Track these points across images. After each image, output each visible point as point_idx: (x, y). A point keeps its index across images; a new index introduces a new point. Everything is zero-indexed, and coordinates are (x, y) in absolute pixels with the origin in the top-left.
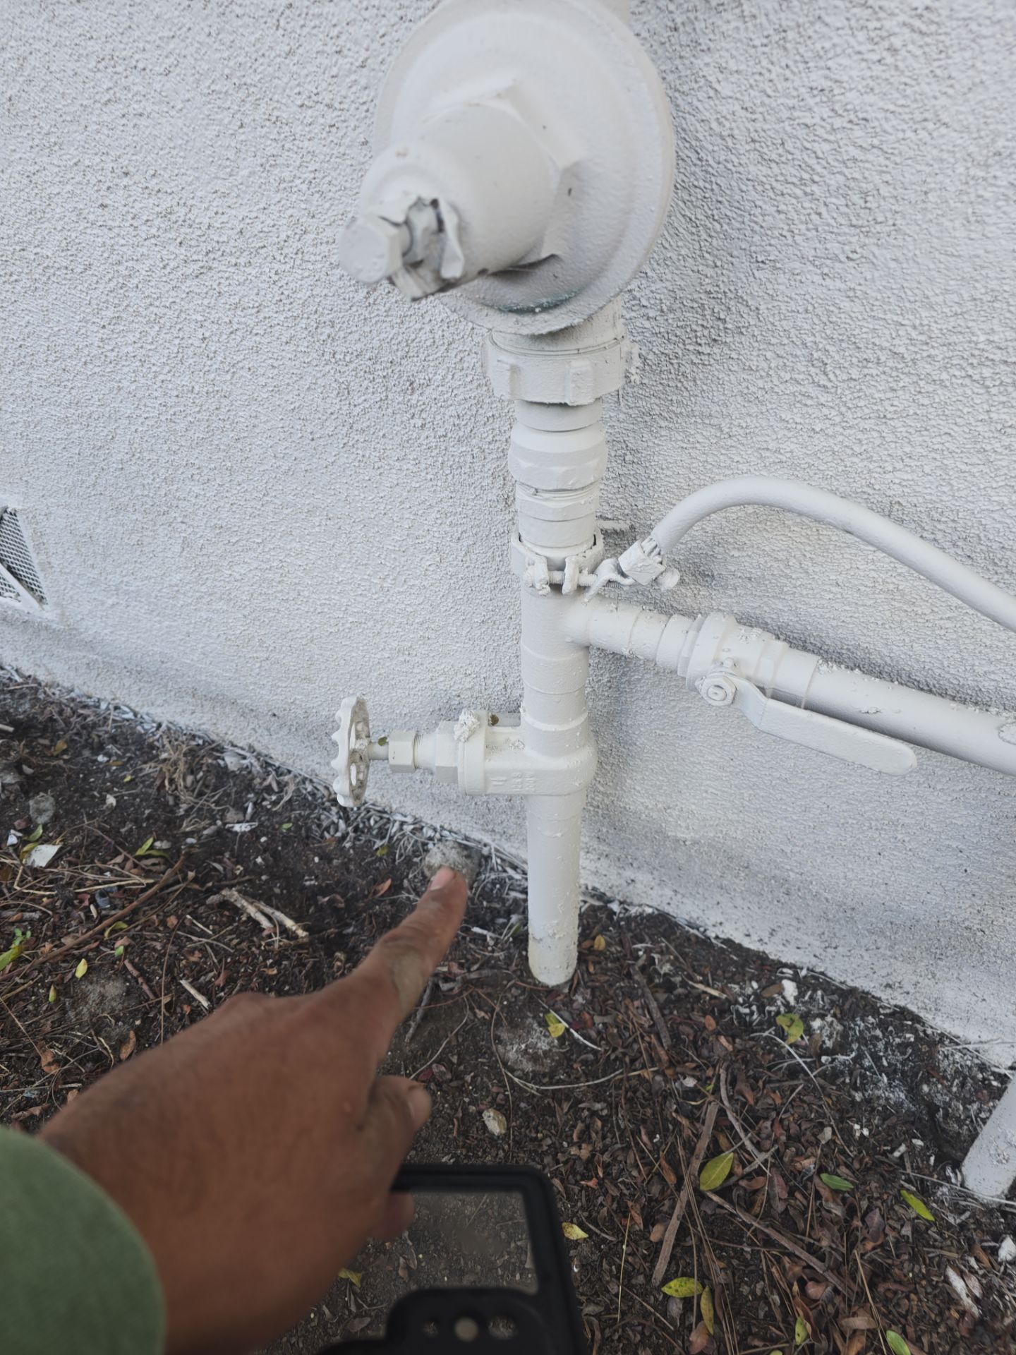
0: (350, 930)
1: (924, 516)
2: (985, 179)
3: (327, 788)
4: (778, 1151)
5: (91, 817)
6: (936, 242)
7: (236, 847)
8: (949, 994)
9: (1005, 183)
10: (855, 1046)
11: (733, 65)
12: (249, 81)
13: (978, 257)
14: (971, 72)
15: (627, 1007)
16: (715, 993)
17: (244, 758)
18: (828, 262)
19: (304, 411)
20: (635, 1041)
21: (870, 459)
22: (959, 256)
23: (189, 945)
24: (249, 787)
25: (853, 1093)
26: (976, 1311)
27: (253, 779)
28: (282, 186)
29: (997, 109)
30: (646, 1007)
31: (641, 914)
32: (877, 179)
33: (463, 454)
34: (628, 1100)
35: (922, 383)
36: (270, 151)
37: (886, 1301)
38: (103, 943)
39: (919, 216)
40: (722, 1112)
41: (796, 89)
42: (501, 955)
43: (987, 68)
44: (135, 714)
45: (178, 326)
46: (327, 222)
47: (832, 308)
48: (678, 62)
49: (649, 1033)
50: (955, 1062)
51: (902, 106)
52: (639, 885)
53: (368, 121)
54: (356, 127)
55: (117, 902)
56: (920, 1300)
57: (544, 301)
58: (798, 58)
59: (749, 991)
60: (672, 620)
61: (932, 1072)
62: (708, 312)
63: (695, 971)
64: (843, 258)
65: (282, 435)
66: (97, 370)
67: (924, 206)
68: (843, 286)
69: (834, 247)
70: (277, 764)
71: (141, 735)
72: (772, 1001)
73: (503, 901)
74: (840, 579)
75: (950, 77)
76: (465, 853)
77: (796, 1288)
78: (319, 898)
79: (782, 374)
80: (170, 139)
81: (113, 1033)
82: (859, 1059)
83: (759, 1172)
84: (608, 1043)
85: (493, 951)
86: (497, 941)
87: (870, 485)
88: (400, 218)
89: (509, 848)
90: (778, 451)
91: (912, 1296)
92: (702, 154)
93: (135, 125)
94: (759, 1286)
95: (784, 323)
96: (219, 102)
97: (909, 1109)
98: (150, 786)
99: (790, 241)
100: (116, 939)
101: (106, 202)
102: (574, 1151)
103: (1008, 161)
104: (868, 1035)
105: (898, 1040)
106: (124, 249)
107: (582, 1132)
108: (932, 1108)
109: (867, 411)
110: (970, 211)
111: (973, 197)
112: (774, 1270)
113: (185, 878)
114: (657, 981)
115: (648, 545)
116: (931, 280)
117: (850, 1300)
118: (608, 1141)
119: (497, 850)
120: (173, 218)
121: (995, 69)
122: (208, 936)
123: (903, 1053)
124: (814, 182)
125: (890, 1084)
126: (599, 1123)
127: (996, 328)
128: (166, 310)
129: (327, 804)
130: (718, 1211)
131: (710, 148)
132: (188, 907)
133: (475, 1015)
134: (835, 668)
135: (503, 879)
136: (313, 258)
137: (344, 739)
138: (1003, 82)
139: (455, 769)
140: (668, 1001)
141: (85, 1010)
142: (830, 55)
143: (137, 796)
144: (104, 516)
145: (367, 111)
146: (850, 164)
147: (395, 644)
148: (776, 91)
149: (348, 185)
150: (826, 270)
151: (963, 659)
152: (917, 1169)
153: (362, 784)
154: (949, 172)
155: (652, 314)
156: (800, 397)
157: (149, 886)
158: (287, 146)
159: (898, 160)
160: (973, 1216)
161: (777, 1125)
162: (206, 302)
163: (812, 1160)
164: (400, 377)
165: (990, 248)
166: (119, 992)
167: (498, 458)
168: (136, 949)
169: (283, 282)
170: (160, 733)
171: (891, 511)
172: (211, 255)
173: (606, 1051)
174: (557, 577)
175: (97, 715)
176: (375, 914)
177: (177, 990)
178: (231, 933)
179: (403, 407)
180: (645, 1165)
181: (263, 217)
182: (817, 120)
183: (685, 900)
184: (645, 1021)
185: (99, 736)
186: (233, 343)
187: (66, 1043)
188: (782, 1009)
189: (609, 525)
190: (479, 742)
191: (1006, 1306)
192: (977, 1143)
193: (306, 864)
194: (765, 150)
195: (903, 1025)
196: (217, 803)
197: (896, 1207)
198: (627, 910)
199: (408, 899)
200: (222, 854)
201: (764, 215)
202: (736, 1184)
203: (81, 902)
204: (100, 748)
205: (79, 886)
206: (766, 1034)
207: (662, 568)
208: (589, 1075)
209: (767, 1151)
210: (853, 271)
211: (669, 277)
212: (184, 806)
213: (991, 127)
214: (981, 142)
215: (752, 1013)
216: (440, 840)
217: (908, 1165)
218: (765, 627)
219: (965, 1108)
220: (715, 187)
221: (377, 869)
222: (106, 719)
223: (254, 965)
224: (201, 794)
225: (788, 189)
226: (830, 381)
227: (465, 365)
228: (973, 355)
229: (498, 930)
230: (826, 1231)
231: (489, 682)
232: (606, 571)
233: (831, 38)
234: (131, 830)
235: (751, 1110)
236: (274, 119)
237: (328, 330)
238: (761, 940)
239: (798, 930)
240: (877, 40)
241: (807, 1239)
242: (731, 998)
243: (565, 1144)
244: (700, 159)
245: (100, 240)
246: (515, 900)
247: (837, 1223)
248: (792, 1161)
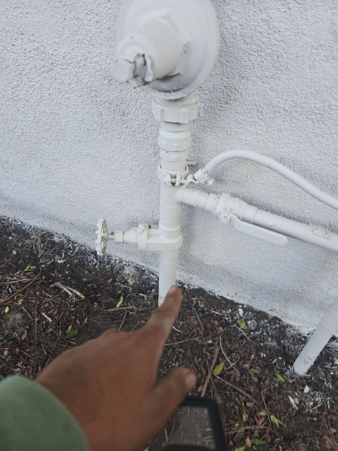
0: (99, 295)
1: (291, 163)
2: (316, 53)
3: (89, 248)
4: (237, 362)
5: (8, 258)
6: (300, 74)
7: (59, 268)
8: (290, 312)
9: (323, 55)
10: (261, 329)
11: (237, 10)
12: (68, 4)
13: (313, 79)
14: (314, 18)
15: (190, 318)
16: (218, 313)
17: (61, 238)
18: (265, 78)
19: (85, 121)
20: (193, 329)
21: (275, 144)
22: (307, 79)
23: (44, 301)
24: (63, 248)
25: (261, 343)
26: (297, 408)
27: (64, 245)
28: (79, 42)
29: (322, 31)
30: (196, 318)
31: (194, 289)
32: (282, 51)
33: (140, 137)
34: (191, 348)
35: (293, 120)
36: (75, 29)
37: (270, 407)
38: (14, 301)
39: (295, 65)
40: (220, 351)
41: (257, 19)
42: (149, 302)
43: (319, 17)
44: (22, 223)
45: (40, 89)
46: (95, 55)
47: (265, 94)
48: (218, 7)
49: (197, 327)
50: (291, 333)
51: (292, 28)
52: (194, 279)
53: (110, 21)
54: (106, 23)
55: (18, 287)
56: (281, 406)
57: (174, 88)
58: (258, 9)
59: (228, 312)
60: (210, 195)
61: (284, 336)
62: (225, 93)
63: (211, 306)
64: (270, 77)
65: (77, 129)
66: (10, 103)
67: (296, 61)
68: (269, 87)
69: (267, 73)
70: (72, 240)
71: (24, 230)
72: (236, 315)
73: (149, 285)
74: (264, 182)
75: (307, 19)
76: (137, 269)
77: (243, 404)
78: (88, 285)
79: (248, 115)
80: (38, 23)
81: (19, 331)
82: (262, 333)
83: (232, 369)
84: (184, 330)
85: (147, 301)
86: (148, 298)
87: (275, 152)
88: (132, 60)
89: (151, 268)
90: (246, 140)
91: (278, 405)
92: (225, 40)
93: (25, 17)
94: (232, 404)
95: (250, 98)
96: (56, 10)
97: (277, 348)
98: (28, 247)
99: (253, 71)
100: (19, 299)
101: (14, 44)
102: (173, 364)
103: (324, 48)
104: (265, 325)
105: (274, 327)
106: (21, 61)
107: (176, 359)
108: (284, 348)
109: (275, 128)
110: (311, 64)
111: (312, 59)
112: (236, 399)
113: (42, 279)
114: (199, 310)
115: (204, 171)
116: (297, 86)
117: (260, 407)
118: (184, 361)
119: (147, 268)
120: (39, 51)
121: (322, 17)
122: (51, 298)
123: (276, 331)
124: (261, 51)
125: (272, 341)
126: (181, 355)
127: (318, 103)
128: (36, 83)
129: (90, 254)
130: (219, 381)
131: (228, 37)
132: (43, 288)
133: (141, 322)
134: (262, 211)
135: (149, 278)
136: (90, 68)
137: (99, 233)
138: (324, 21)
139: (137, 243)
140: (203, 316)
141: (9, 323)
142: (269, 8)
143: (24, 251)
144: (12, 154)
145: (110, 17)
146: (274, 46)
147: (115, 201)
148: (251, 19)
149: (103, 43)
150: (264, 81)
151: (301, 208)
152: (280, 366)
153: (105, 248)
154: (305, 50)
155: (206, 93)
156: (254, 123)
157: (30, 281)
158: (81, 28)
159: (289, 45)
160: (296, 380)
161: (237, 354)
162: (51, 81)
163: (248, 364)
164: (119, 110)
165: (317, 76)
166: (20, 317)
167: (153, 139)
168: (26, 303)
169: (79, 76)
170: (31, 229)
171: (281, 160)
172: (53, 65)
173: (183, 333)
174: (174, 180)
175: (8, 223)
176: (107, 290)
177: (40, 316)
178: (58, 297)
179: (120, 121)
180: (196, 368)
181: (72, 52)
182: (264, 30)
183: (208, 284)
184: (196, 323)
185: (9, 230)
186: (60, 96)
187: (2, 335)
188: (239, 318)
189: (190, 163)
190: (145, 234)
191: (306, 407)
192: (298, 358)
193: (83, 273)
194: (246, 39)
195: (275, 322)
196: (52, 253)
197: (274, 378)
198: (189, 287)
199: (118, 285)
200: (54, 270)
201: (244, 61)
202: (225, 373)
203: (6, 287)
204: (10, 234)
205: (5, 282)
206: (234, 326)
207: (208, 178)
208: (178, 340)
209: (234, 362)
210: (273, 82)
211: (212, 80)
212: (40, 254)
213: (319, 36)
214: (316, 41)
215: (229, 319)
216: (128, 265)
217: (277, 365)
218: (239, 197)
219: (294, 347)
220: (229, 51)
221: (107, 275)
222: (11, 224)
223: (67, 307)
224: (46, 250)
225: (253, 53)
226: (264, 117)
227: (142, 107)
228: (310, 111)
229: (148, 294)
230: (252, 386)
231: (147, 214)
232: (190, 179)
233: (269, 3)
234: (22, 263)
235: (229, 349)
236: (76, 18)
237: (94, 93)
238: (232, 296)
239: (244, 293)
240: (284, 4)
241: (246, 389)
242: (223, 315)
243: (171, 362)
244: (224, 41)
245: (12, 57)
246: (153, 285)
247: (256, 383)
248: (242, 365)
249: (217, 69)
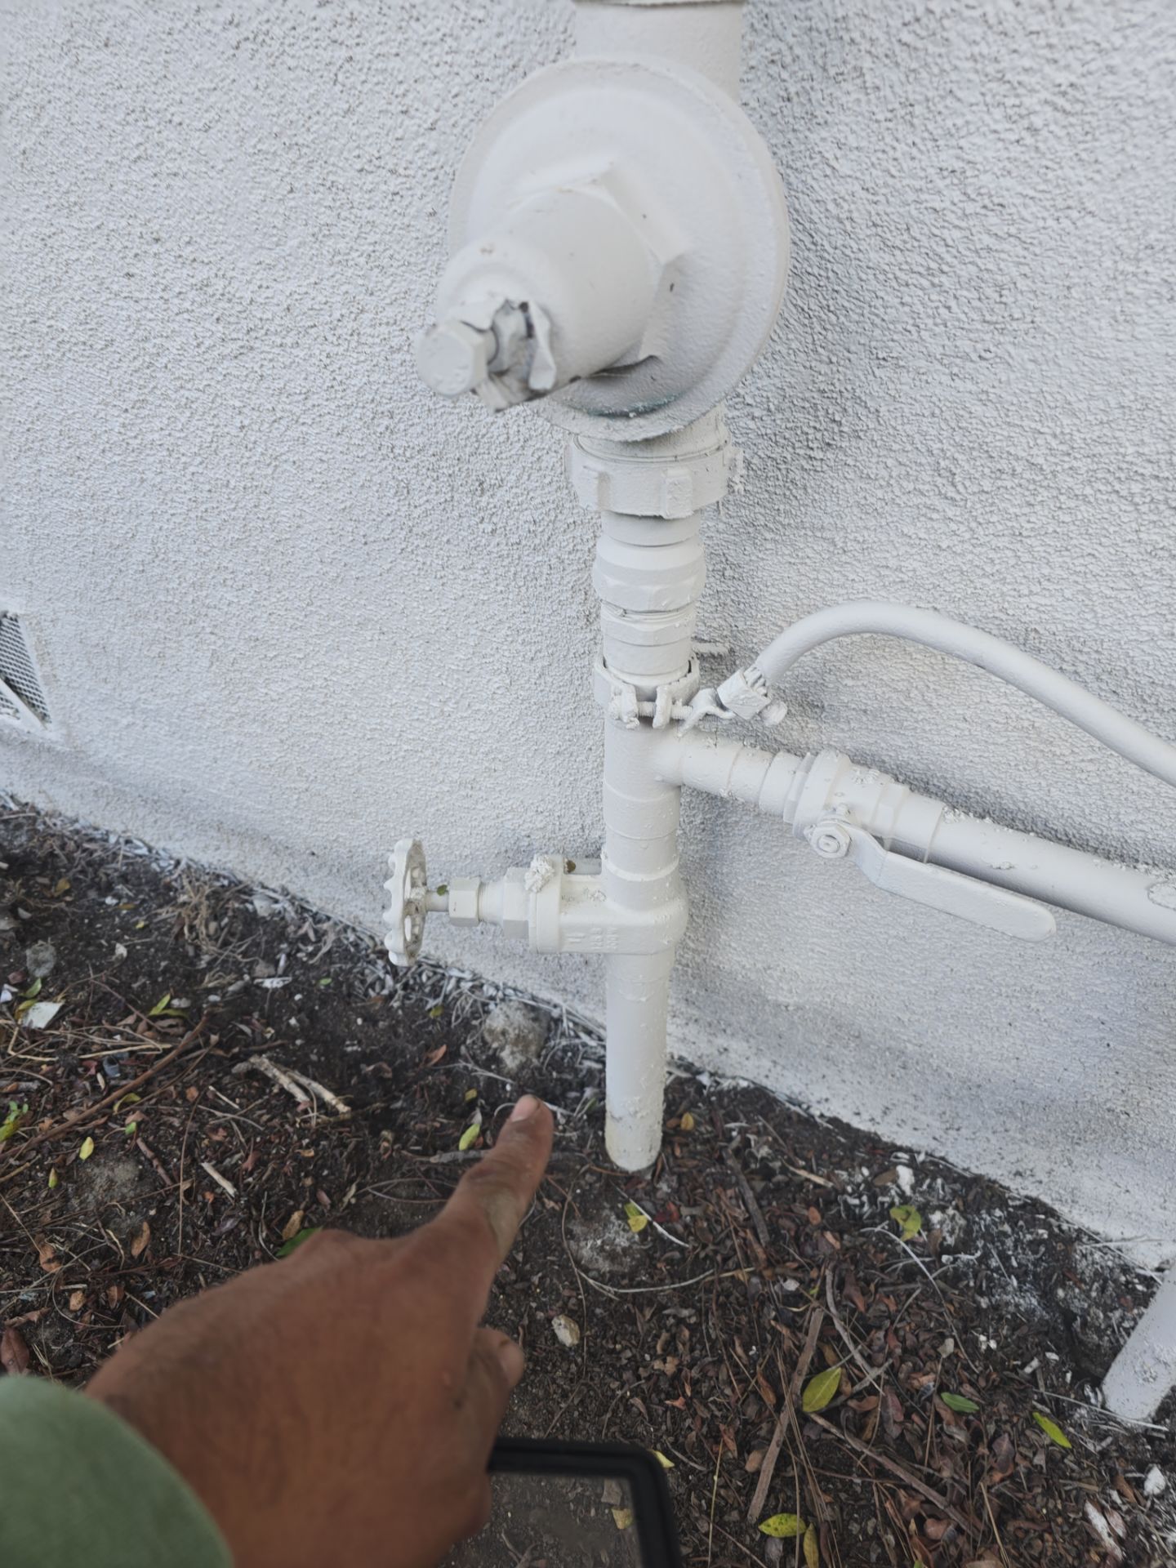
0: (399, 1104)
1: (1063, 646)
2: (1134, 275)
3: (372, 938)
4: (892, 1366)
5: (97, 970)
6: (1079, 343)
7: (266, 1006)
8: (1088, 1183)
9: (1158, 280)
10: (980, 1244)
11: (852, 141)
12: (301, 141)
13: (1126, 360)
14: (1120, 157)
15: (719, 1197)
16: (820, 1181)
17: (276, 901)
18: (958, 361)
19: (356, 512)
20: (728, 1236)
21: (1003, 581)
22: (1106, 359)
23: (212, 1122)
24: (282, 936)
25: (978, 1298)
26: (1119, 1553)
27: (286, 926)
28: (337, 258)
29: (1149, 199)
30: (740, 1197)
31: (735, 1088)
32: (1014, 272)
33: (538, 564)
34: (720, 1306)
35: (1062, 498)
36: (323, 219)
37: (1016, 1542)
38: (112, 1118)
39: (1061, 314)
40: (828, 1320)
41: (924, 170)
42: (574, 1135)
43: (1138, 153)
44: (150, 850)
45: (213, 413)
46: (388, 301)
47: (961, 412)
48: (790, 136)
49: (744, 1228)
50: (1094, 1263)
51: (1043, 191)
52: (732, 1055)
53: (437, 190)
54: (423, 196)
55: (128, 1070)
56: (1055, 1541)
57: (640, 405)
58: (926, 135)
59: (859, 1179)
60: (777, 758)
61: (1067, 1273)
62: (821, 413)
63: (796, 1154)
64: (974, 357)
65: (331, 538)
66: (116, 459)
67: (1066, 302)
68: (974, 388)
69: (965, 345)
70: (314, 909)
71: (156, 874)
72: (885, 1191)
73: (576, 1071)
74: (968, 714)
75: (1096, 161)
76: (532, 1015)
77: (913, 1526)
78: (363, 1066)
79: (905, 484)
80: (209, 203)
81: (124, 1225)
82: (986, 1255)
83: (871, 1391)
84: (697, 1239)
85: (564, 1131)
86: (569, 1119)
87: (1003, 610)
88: (486, 324)
89: (584, 1010)
90: (899, 569)
91: (1047, 1536)
92: (817, 238)
93: (168, 187)
94: (871, 1523)
95: (907, 427)
96: (265, 163)
97: (1041, 1318)
98: (166, 934)
99: (915, 336)
100: (127, 1114)
101: (132, 270)
102: (657, 1365)
103: (1161, 256)
104: (994, 1230)
105: (1029, 1237)
106: (152, 324)
107: (667, 1343)
108: (1069, 1317)
109: (1000, 527)
110: (1118, 309)
111: (1121, 294)
112: (887, 1505)
113: (207, 1042)
114: (753, 1166)
115: (751, 675)
116: (1073, 384)
117: (975, 1541)
118: (697, 1353)
119: (569, 1013)
120: (210, 291)
121: (1147, 153)
122: (234, 1111)
123: (1035, 1252)
124: (942, 272)
125: (1020, 1289)
126: (687, 1333)
127: (1146, 439)
128: (199, 394)
129: (372, 956)
130: (824, 1436)
131: (826, 231)
132: (211, 1076)
133: (543, 1204)
134: (963, 816)
135: (576, 1046)
136: (370, 340)
137: (398, 889)
138: (1156, 168)
139: (526, 923)
140: (766, 1190)
141: (91, 1197)
142: (963, 132)
143: (151, 945)
144: (120, 624)
145: (436, 178)
146: (983, 253)
147: (456, 776)
148: (901, 170)
149: (412, 260)
150: (955, 370)
151: (1106, 806)
152: (1052, 1387)
153: (417, 939)
154: (1096, 266)
155: (757, 413)
156: (924, 510)
157: (166, 1052)
158: (344, 214)
159: (1038, 250)
160: (1115, 1442)
161: (891, 1335)
162: (245, 386)
163: (932, 1376)
164: (468, 476)
165: (1141, 350)
166: (130, 1176)
167: (579, 570)
168: (150, 1125)
169: (335, 367)
170: (178, 871)
171: (1026, 641)
172: (253, 334)
173: (695, 1248)
174: (647, 708)
175: (105, 850)
176: (427, 1086)
177: (198, 1175)
178: (261, 1107)
179: (471, 510)
180: (739, 1381)
181: (313, 293)
182: (947, 204)
183: (786, 1073)
184: (740, 1213)
185: (107, 875)
186: (276, 433)
187: (68, 1236)
188: (897, 1200)
189: (705, 648)
190: (553, 892)
191: (1153, 1548)
192: (1120, 1357)
193: (347, 1026)
194: (888, 235)
195: (1035, 1219)
196: (245, 954)
197: (1028, 1432)
198: (718, 1083)
199: (466, 1068)
200: (250, 1014)
201: (885, 307)
202: (844, 1405)
203: (87, 1069)
204: (108, 889)
205: (85, 1051)
206: (878, 1229)
207: (767, 701)
208: (676, 1276)
209: (880, 1366)
210: (986, 372)
211: (777, 373)
212: (206, 958)
213: (1143, 218)
214: (1131, 233)
215: (862, 1205)
216: (503, 1000)
217: (1041, 1383)
218: (882, 767)
219: (1106, 1317)
220: (831, 274)
221: (430, 1033)
222: (115, 855)
223: (288, 1146)
224: (225, 944)
225: (913, 279)
226: (958, 492)
227: (544, 465)
228: (1120, 469)
229: (570, 1106)
230: (947, 1460)
231: (564, 821)
232: (703, 703)
233: (963, 115)
234: (144, 985)
235: (862, 1317)
236: (328, 184)
237: (386, 422)
238: (872, 1120)
239: (915, 1108)
240: (1015, 118)
241: (926, 1469)
242: (838, 1187)
243: (647, 1357)
244: (815, 244)
245: (124, 313)
246: (590, 1071)
247: (960, 1451)
248: (909, 1378)
249: (791, 336)
